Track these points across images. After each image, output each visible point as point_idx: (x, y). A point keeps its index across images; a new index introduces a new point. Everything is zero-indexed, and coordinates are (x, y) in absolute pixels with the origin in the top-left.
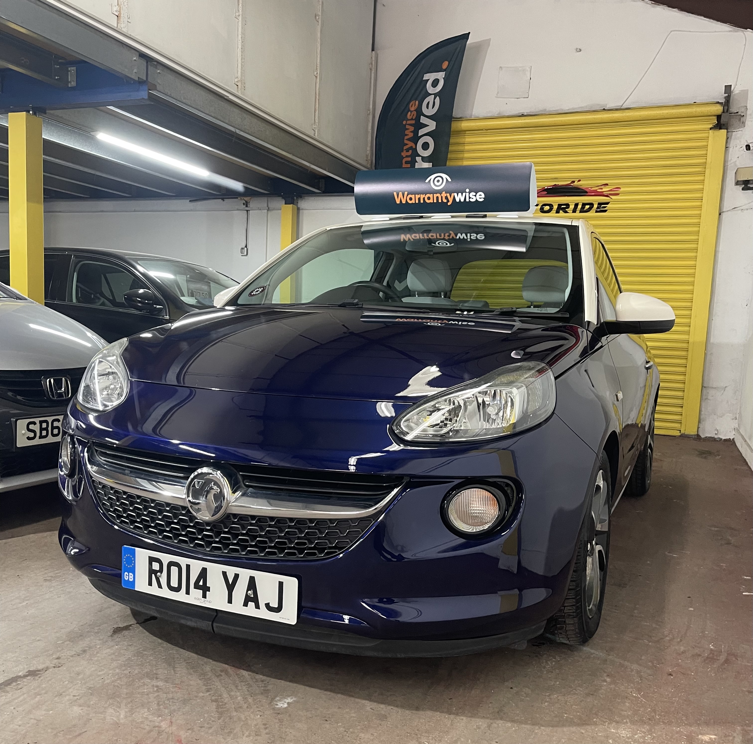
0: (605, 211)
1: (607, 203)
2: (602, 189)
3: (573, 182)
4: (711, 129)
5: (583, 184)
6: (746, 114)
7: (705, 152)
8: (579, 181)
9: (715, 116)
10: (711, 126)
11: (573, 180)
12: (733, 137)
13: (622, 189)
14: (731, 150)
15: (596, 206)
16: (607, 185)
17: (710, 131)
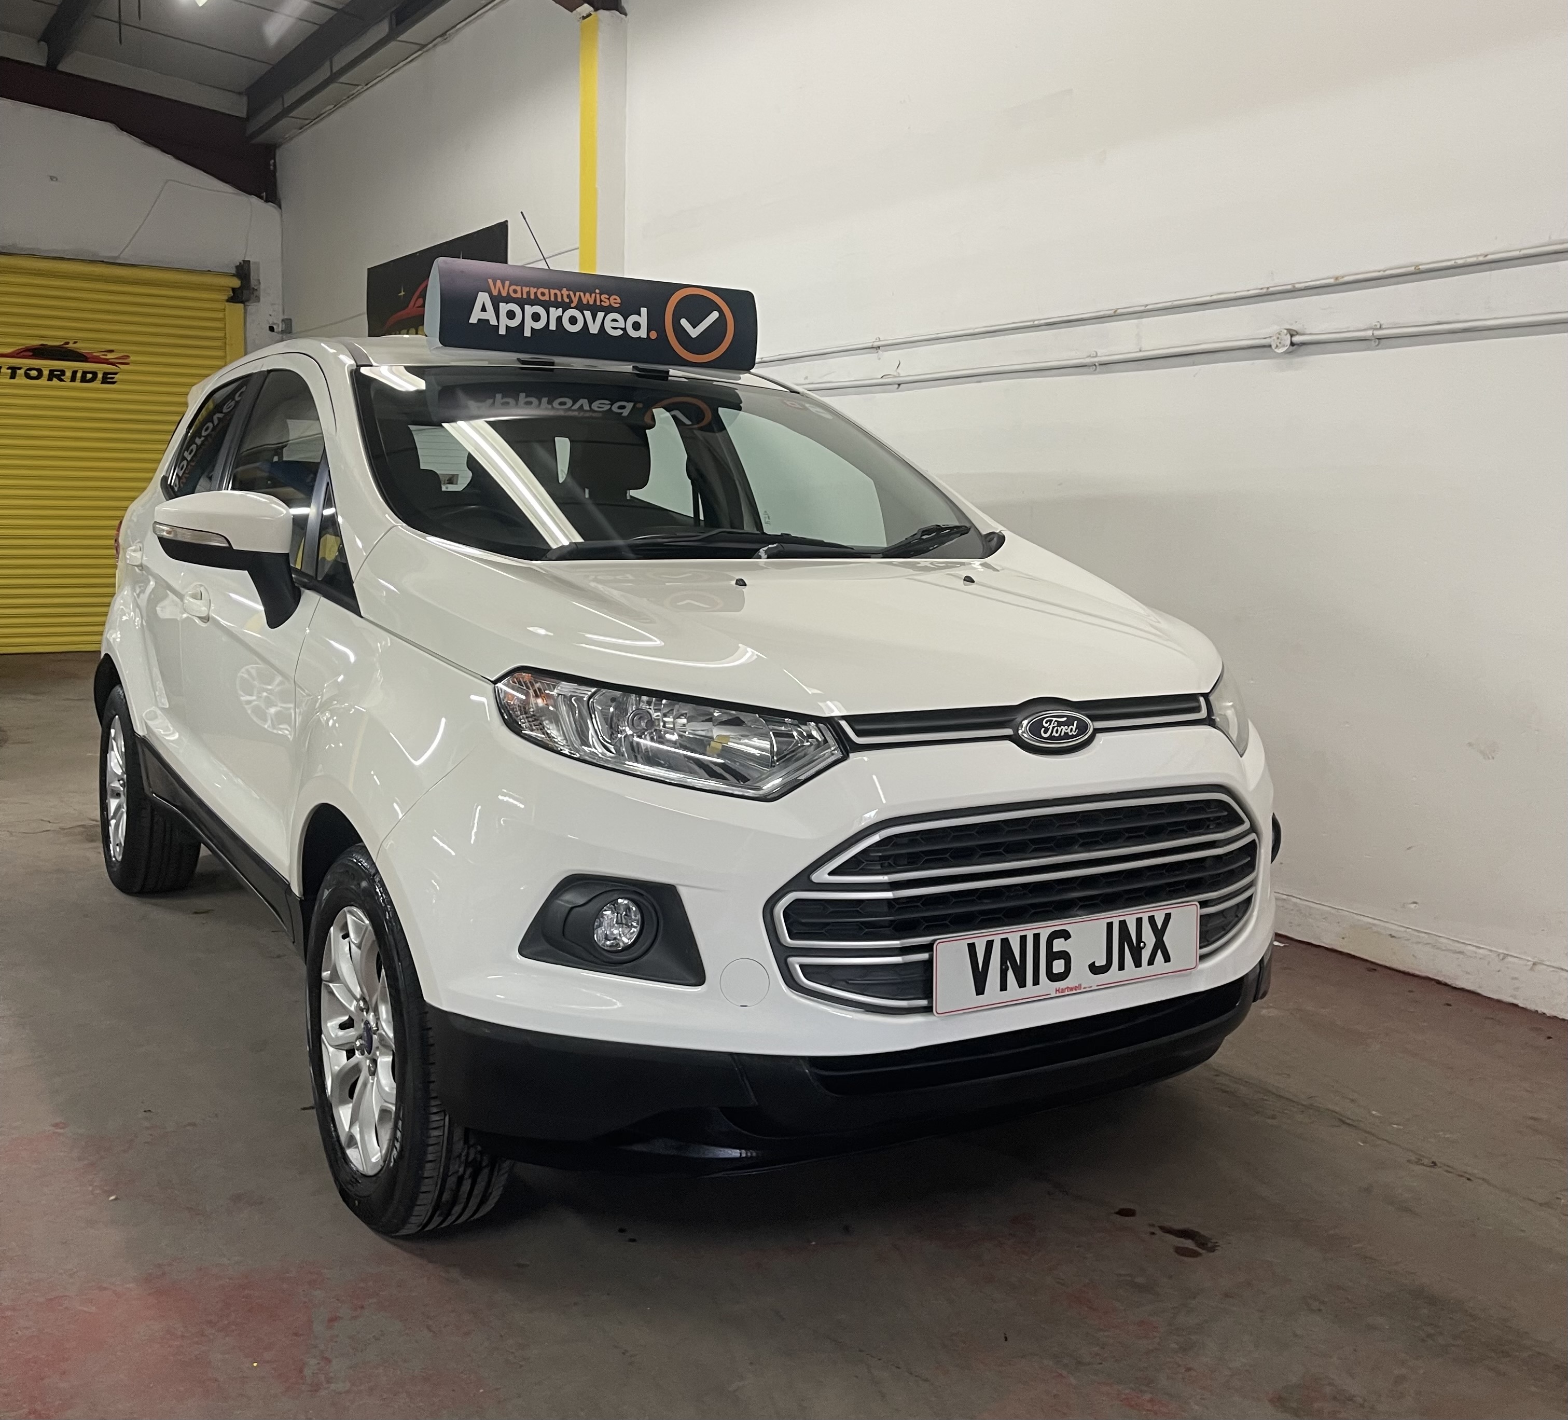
0: (114, 383)
1: (116, 374)
2: (106, 355)
3: (67, 343)
4: (228, 301)
5: (82, 347)
6: (259, 288)
7: (223, 326)
8: (75, 343)
9: (229, 287)
10: (226, 298)
11: (67, 341)
12: (248, 311)
13: (132, 358)
14: (248, 324)
15: (100, 376)
16: (112, 351)
17: (227, 303)
